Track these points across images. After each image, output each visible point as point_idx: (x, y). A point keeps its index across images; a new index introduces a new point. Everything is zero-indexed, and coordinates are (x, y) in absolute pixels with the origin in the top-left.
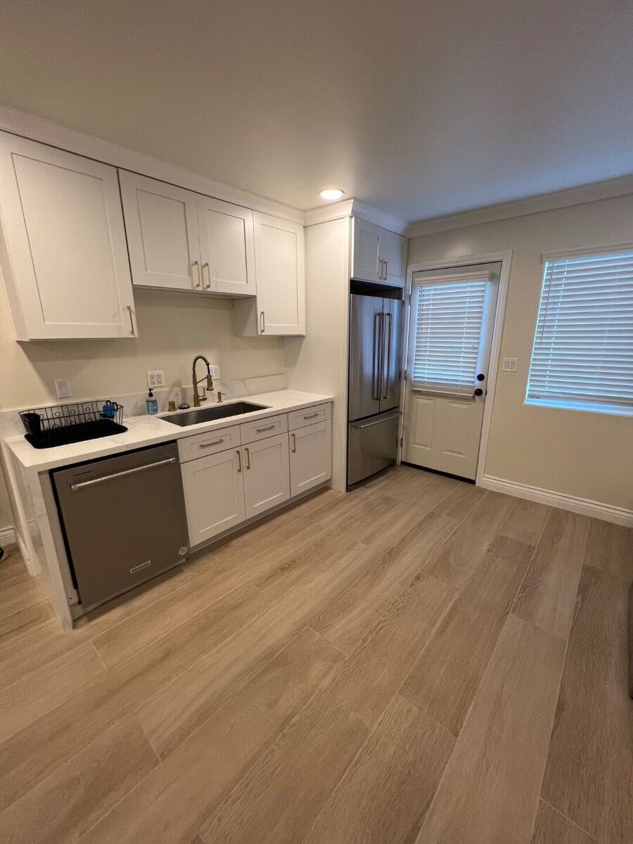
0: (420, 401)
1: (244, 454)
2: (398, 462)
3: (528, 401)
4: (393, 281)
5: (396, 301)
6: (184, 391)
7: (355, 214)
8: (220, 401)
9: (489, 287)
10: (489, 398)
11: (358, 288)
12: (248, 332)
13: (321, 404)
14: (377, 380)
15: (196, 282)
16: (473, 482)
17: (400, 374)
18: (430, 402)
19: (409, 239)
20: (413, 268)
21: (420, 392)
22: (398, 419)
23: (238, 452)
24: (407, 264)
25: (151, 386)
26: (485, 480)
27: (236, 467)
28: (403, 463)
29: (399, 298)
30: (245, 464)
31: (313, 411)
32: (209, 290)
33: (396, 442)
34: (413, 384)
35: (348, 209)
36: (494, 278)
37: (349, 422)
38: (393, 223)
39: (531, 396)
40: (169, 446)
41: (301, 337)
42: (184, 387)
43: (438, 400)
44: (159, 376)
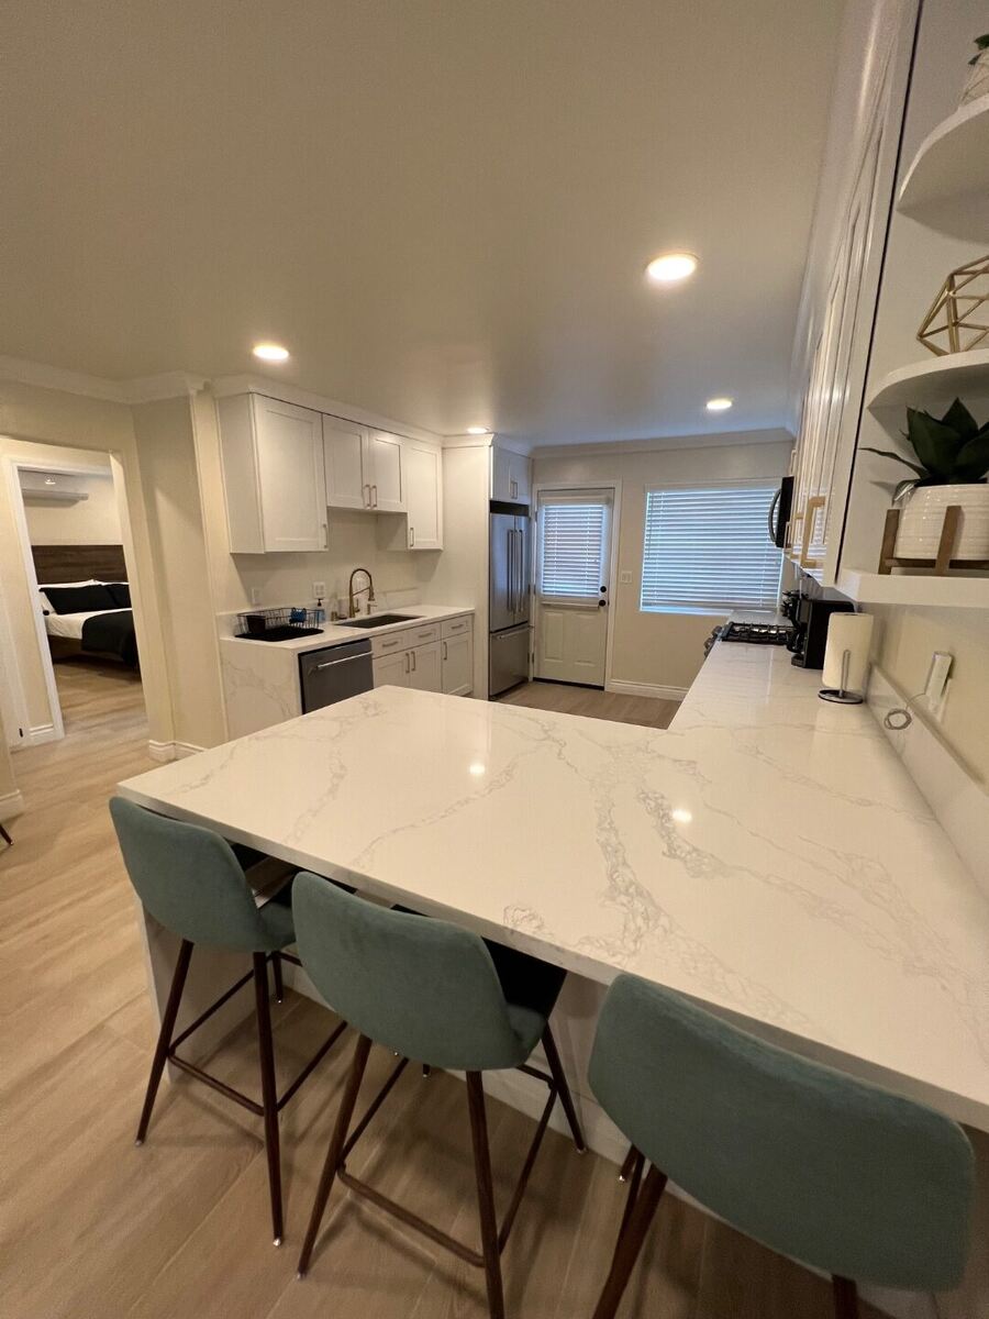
0: (550, 614)
1: (411, 656)
2: (531, 679)
3: (643, 609)
4: (522, 500)
5: (523, 518)
6: (340, 602)
7: (494, 444)
8: (369, 614)
9: (605, 509)
10: (612, 607)
11: (496, 507)
12: (396, 546)
13: (461, 615)
14: (510, 595)
15: (367, 502)
16: (602, 688)
17: (529, 590)
18: (560, 615)
19: (533, 460)
20: (538, 487)
21: (549, 605)
22: (528, 633)
23: (407, 655)
24: (533, 482)
25: (320, 597)
26: (614, 685)
27: (405, 668)
28: (535, 679)
29: (526, 514)
30: (411, 667)
31: (461, 620)
32: (375, 509)
33: (527, 658)
34: (542, 598)
35: (489, 440)
36: (609, 502)
37: (490, 632)
38: (521, 449)
39: (645, 604)
40: (364, 643)
41: (438, 551)
42: (339, 598)
43: (568, 613)
44: (322, 587)
